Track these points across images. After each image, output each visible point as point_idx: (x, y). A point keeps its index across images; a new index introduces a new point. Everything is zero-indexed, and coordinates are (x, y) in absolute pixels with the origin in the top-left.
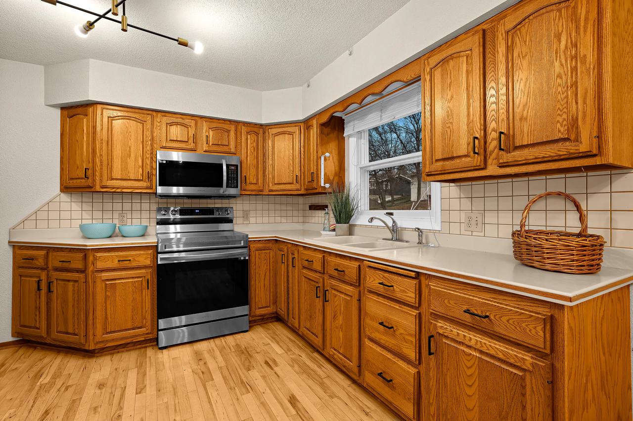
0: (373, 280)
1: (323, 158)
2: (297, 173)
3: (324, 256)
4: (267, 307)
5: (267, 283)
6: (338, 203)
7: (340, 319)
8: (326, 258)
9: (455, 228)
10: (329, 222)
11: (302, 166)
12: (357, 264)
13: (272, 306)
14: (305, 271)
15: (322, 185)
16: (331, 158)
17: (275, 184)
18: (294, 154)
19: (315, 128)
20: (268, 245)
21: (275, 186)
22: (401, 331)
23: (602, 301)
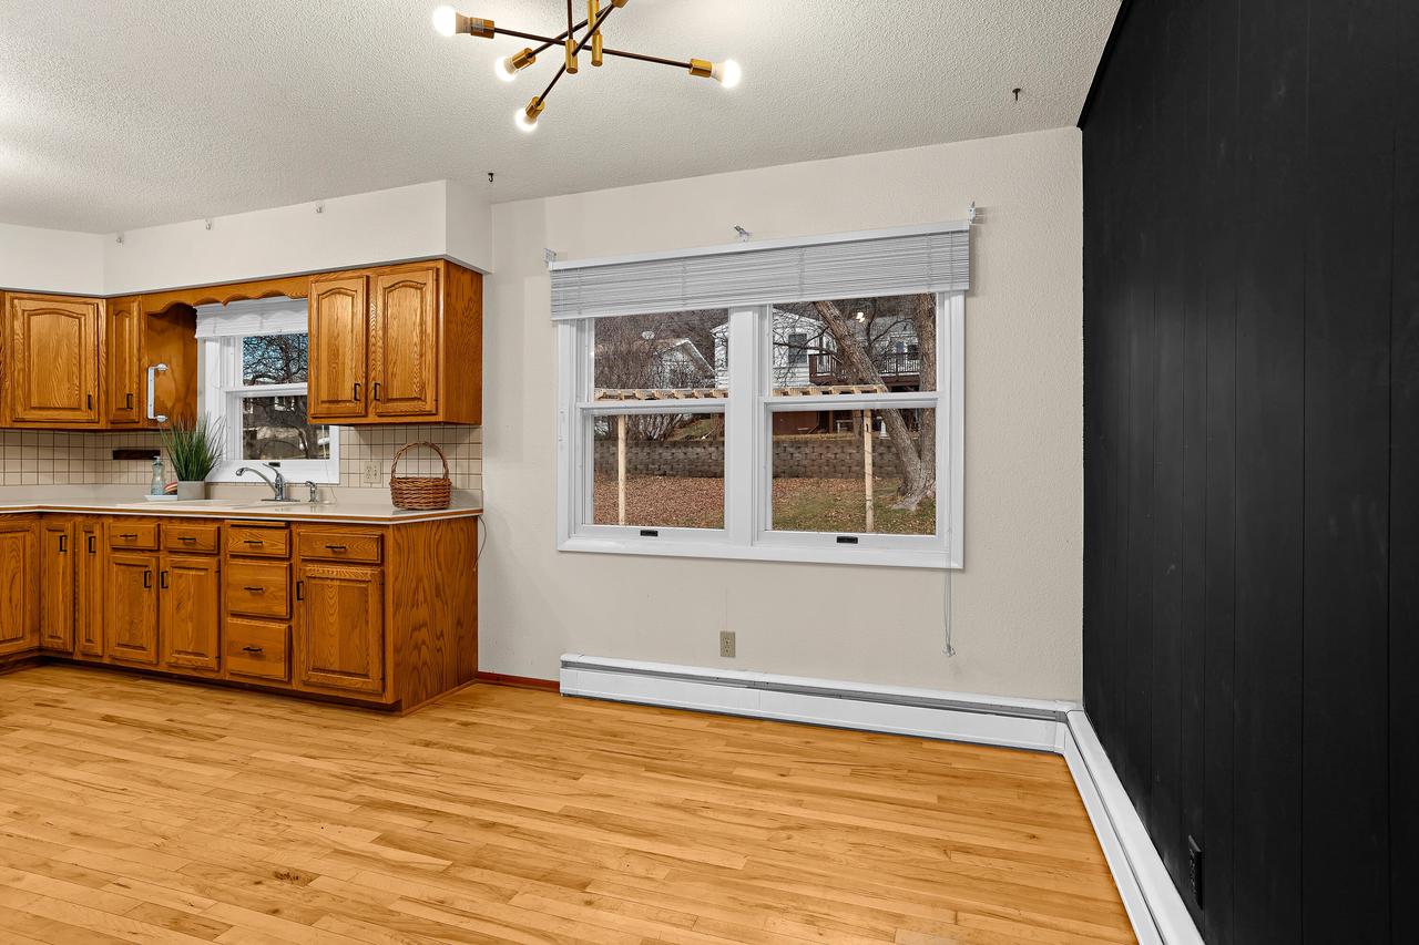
0: (237, 542)
1: (151, 372)
2: (91, 390)
3: (159, 525)
4: (16, 639)
5: (17, 595)
6: (183, 447)
7: (189, 606)
8: (163, 527)
9: (354, 479)
10: (163, 479)
11: (102, 379)
12: (213, 527)
13: (28, 636)
14: (118, 555)
15: (151, 416)
16: (169, 373)
17: (34, 408)
18: (83, 353)
19: (135, 319)
20: (21, 523)
21: (33, 412)
22: (272, 589)
23: (438, 527)
